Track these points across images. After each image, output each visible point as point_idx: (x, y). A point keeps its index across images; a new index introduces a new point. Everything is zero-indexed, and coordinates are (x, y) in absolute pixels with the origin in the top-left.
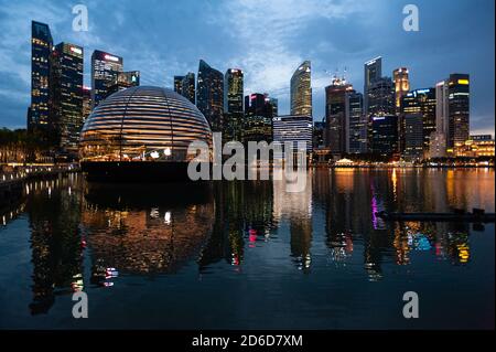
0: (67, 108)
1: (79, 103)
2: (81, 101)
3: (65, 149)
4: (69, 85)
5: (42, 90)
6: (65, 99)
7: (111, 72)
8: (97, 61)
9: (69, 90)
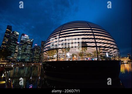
0: (12, 47)
1: (15, 46)
2: (16, 46)
3: (8, 59)
4: (13, 41)
5: (5, 42)
6: (11, 45)
7: (26, 39)
8: (22, 36)
9: (13, 43)
